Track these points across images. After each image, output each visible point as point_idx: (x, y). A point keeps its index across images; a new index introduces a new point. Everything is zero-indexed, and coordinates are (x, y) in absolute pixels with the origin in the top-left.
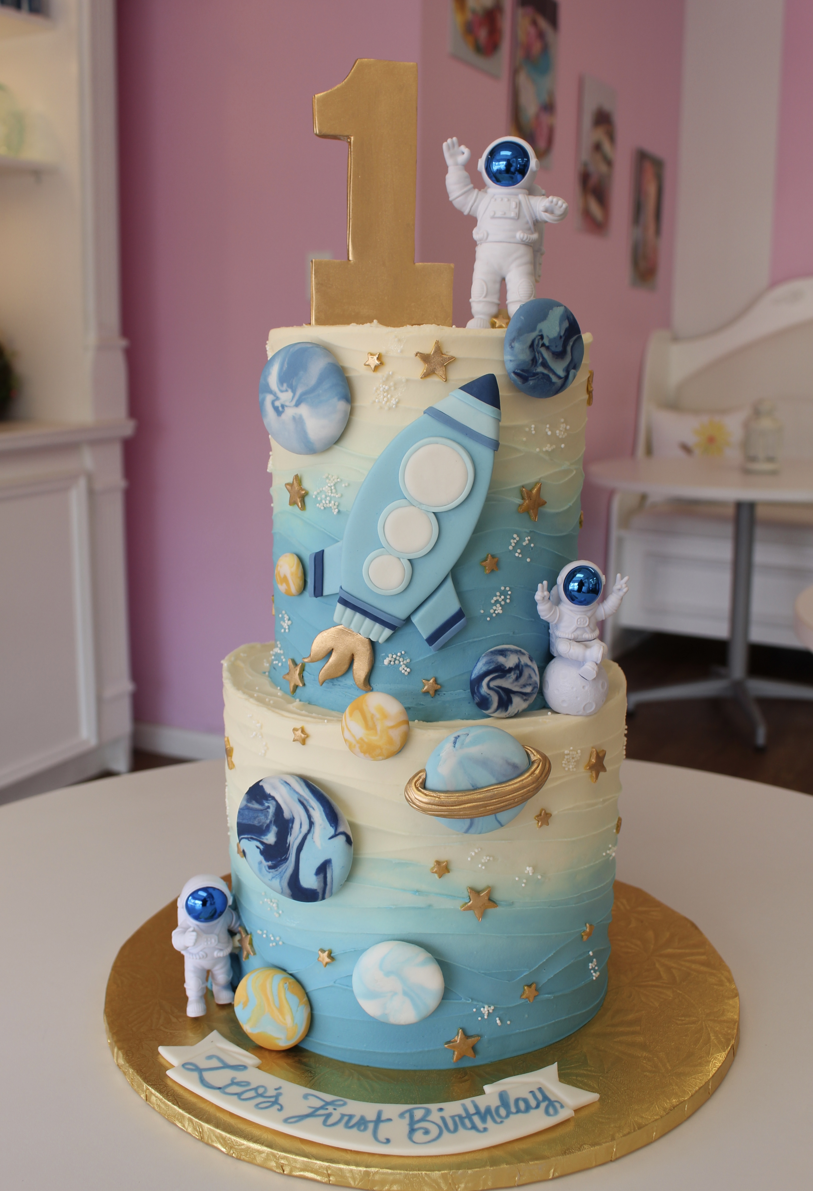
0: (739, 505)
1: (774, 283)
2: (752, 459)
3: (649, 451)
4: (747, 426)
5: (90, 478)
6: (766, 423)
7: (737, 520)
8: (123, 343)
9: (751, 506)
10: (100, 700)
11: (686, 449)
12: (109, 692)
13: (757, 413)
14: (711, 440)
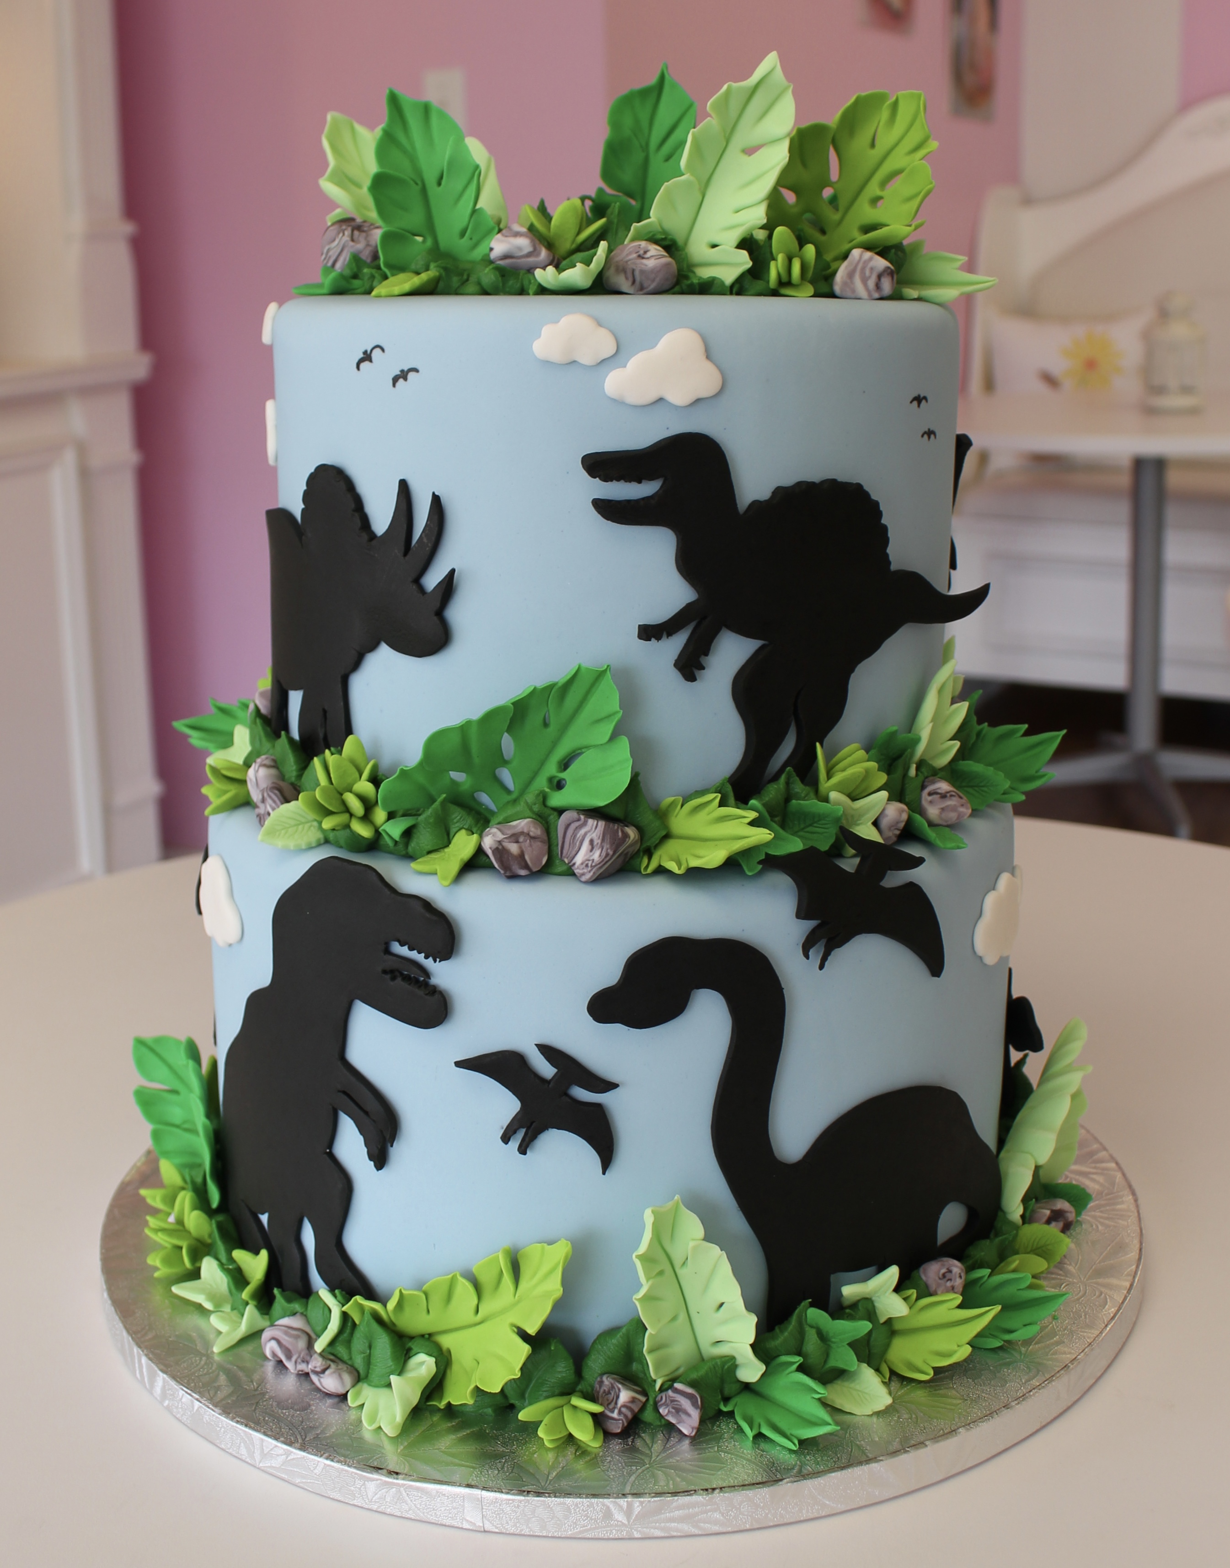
0: (1139, 464)
1: (1187, 104)
2: (1159, 390)
3: (989, 385)
4: (1147, 336)
5: (82, 450)
6: (1178, 331)
7: (1136, 494)
8: (128, 228)
9: (1159, 465)
10: (108, 811)
11: (1050, 380)
12: (122, 798)
13: (1164, 314)
14: (1091, 365)
